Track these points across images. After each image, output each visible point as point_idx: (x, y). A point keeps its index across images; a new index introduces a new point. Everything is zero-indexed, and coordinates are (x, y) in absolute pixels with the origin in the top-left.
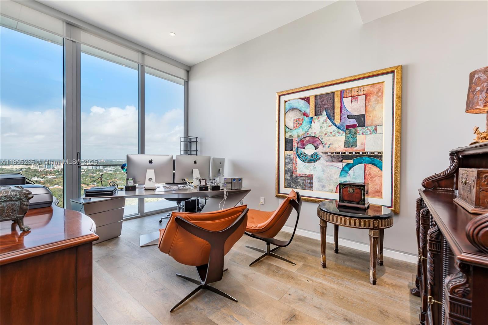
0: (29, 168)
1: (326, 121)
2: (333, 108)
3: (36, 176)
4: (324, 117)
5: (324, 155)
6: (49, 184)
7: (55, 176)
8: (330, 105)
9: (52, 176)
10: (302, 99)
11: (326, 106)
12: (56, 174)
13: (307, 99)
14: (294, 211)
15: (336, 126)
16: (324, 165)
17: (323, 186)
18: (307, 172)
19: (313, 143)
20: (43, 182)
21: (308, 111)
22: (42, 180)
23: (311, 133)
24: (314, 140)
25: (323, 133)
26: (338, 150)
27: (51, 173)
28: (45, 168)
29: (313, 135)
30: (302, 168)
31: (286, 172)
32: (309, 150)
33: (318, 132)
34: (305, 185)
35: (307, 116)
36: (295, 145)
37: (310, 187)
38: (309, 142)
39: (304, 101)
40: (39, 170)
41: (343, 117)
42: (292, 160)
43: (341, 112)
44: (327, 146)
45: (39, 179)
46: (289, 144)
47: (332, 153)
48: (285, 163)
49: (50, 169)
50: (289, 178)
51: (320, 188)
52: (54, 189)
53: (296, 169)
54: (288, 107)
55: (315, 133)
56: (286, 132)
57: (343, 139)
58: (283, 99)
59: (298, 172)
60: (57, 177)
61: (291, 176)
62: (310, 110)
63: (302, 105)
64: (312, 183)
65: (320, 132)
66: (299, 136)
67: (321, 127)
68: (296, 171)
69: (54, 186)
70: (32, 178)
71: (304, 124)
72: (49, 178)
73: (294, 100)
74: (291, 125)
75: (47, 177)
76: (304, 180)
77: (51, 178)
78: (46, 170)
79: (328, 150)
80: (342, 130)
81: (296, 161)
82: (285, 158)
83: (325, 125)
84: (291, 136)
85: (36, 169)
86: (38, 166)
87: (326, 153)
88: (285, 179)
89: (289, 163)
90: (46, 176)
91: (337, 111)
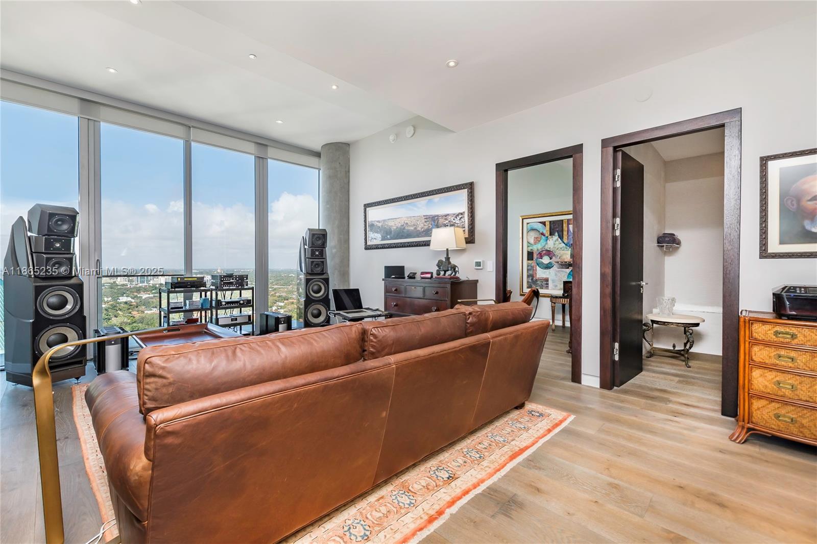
0: (114, 282)
1: (558, 240)
2: (562, 231)
3: (125, 295)
4: (556, 237)
5: (556, 264)
6: (143, 307)
7: (152, 295)
8: (560, 229)
9: (148, 296)
10: (540, 222)
11: (558, 229)
12: (153, 291)
13: (544, 223)
14: (535, 299)
15: (564, 243)
16: (557, 271)
17: (556, 286)
18: (545, 276)
19: (548, 255)
20: (135, 304)
21: (545, 232)
22: (134, 300)
23: (547, 247)
24: (549, 253)
25: (555, 248)
26: (566, 260)
27: (145, 290)
28: (137, 283)
29: (549, 249)
30: (541, 273)
31: (528, 276)
32: (546, 260)
33: (552, 247)
34: (543, 286)
35: (544, 236)
36: (535, 256)
37: (547, 287)
38: (545, 254)
39: (541, 224)
40: (129, 286)
41: (569, 237)
42: (532, 267)
43: (568, 234)
44: (558, 257)
45: (129, 299)
46: (530, 255)
47: (562, 262)
48: (528, 270)
49: (143, 284)
50: (530, 281)
51: (554, 287)
52: (152, 314)
53: (536, 274)
54: (529, 228)
55: (550, 248)
56: (528, 246)
57: (569, 252)
58: (526, 221)
59: (538, 276)
60: (154, 296)
61: (532, 279)
62: (546, 230)
63: (540, 227)
64: (548, 284)
65: (553, 248)
66: (538, 250)
67: (554, 244)
68: (536, 276)
69: (151, 310)
70: (120, 298)
71: (542, 241)
72: (143, 298)
73: (535, 223)
74: (532, 241)
75: (140, 297)
76: (542, 282)
77: (146, 298)
78: (138, 286)
79: (559, 260)
80: (569, 246)
81: (536, 268)
82: (528, 266)
83: (557, 242)
84: (531, 250)
85: (124, 284)
86: (127, 280)
87: (558, 262)
88: (528, 282)
89: (530, 270)
90: (139, 295)
91: (565, 233)
